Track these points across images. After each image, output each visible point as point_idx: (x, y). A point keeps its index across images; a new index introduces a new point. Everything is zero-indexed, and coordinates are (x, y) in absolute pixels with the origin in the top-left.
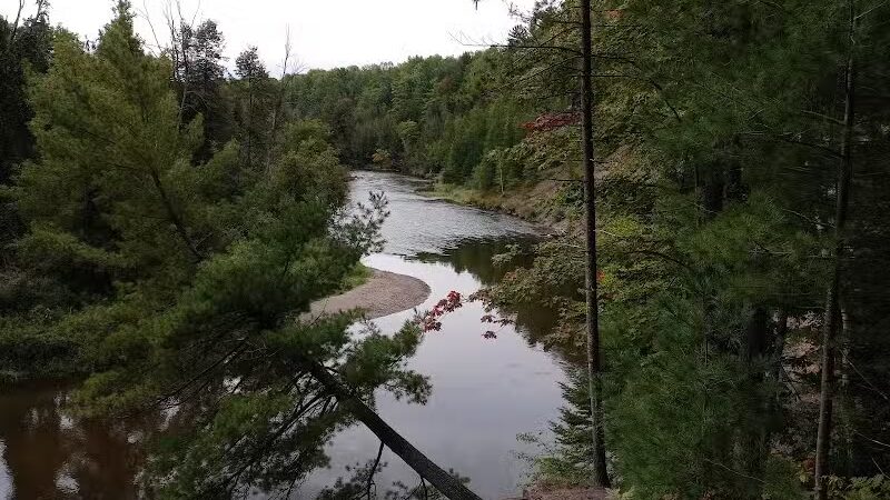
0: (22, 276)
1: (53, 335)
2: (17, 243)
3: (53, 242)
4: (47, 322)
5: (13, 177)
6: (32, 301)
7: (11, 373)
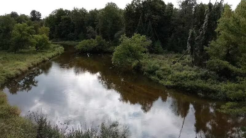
0: (207, 70)
1: (213, 87)
2: (207, 62)
3: (222, 63)
4: (212, 83)
5: (209, 45)
6: (208, 77)
7: (201, 94)
